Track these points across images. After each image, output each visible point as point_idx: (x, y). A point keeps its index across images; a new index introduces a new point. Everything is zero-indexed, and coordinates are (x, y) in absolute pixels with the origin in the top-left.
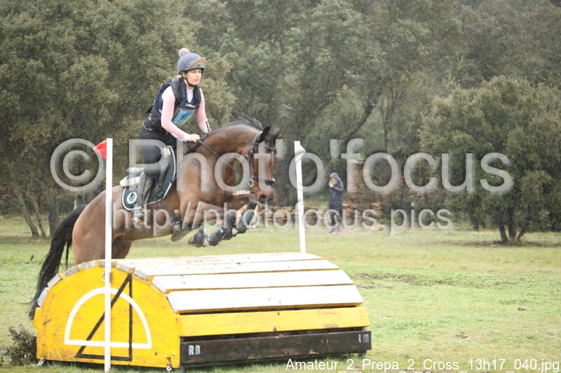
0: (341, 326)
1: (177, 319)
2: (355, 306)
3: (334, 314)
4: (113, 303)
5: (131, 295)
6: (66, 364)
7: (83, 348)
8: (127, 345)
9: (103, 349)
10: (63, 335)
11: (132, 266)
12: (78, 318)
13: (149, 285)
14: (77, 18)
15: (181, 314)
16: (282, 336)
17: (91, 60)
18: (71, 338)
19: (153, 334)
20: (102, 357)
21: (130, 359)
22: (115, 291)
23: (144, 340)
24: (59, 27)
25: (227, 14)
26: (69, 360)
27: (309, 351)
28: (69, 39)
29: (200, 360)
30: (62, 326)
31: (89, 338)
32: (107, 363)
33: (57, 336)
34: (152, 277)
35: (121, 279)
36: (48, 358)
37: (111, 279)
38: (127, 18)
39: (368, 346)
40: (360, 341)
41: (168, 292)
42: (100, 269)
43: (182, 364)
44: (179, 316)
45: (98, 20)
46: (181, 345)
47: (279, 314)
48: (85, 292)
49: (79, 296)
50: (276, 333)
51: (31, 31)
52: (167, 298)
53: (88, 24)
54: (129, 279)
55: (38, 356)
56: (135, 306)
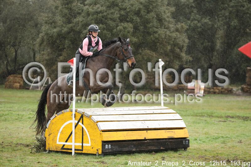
0: (176, 137)
1: (101, 134)
2: (183, 129)
3: (172, 132)
4: (75, 127)
5: (83, 123)
6: (57, 152)
7: (64, 145)
8: (81, 144)
9: (71, 146)
10: (56, 140)
11: (83, 111)
12: (62, 133)
13: (90, 119)
14: (120, 7)
15: (103, 131)
16: (148, 141)
17: (126, 25)
18: (59, 141)
19: (91, 140)
20: (71, 149)
21: (82, 150)
22: (76, 122)
23: (88, 142)
24: (112, 11)
25: (193, 5)
26: (58, 150)
27: (161, 147)
28: (116, 15)
29: (110, 151)
30: (56, 136)
31: (66, 141)
32: (73, 151)
33: (54, 140)
34: (91, 116)
35: (79, 116)
36: (50, 150)
37: (75, 117)
38: (141, 7)
39: (188, 146)
40: (184, 143)
41: (98, 122)
42: (71, 112)
43: (102, 152)
44: (102, 132)
45: (130, 8)
46: (102, 145)
47: (147, 132)
48: (65, 122)
49: (63, 124)
50: (145, 140)
51: (101, 12)
52: (97, 125)
53: (125, 9)
54: (82, 117)
55: (47, 149)
56: (84, 128)
